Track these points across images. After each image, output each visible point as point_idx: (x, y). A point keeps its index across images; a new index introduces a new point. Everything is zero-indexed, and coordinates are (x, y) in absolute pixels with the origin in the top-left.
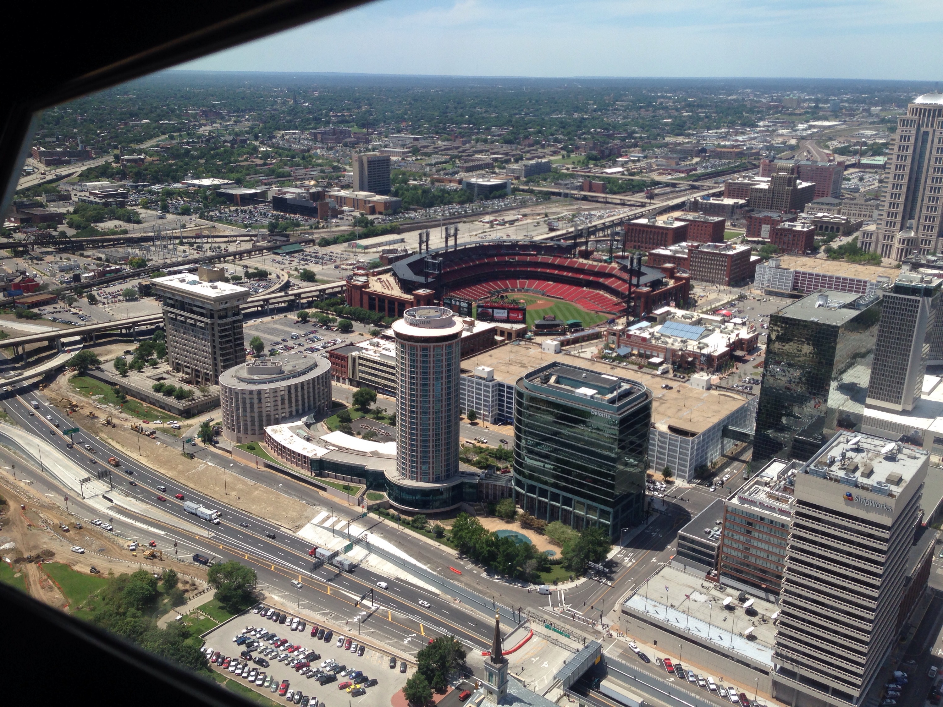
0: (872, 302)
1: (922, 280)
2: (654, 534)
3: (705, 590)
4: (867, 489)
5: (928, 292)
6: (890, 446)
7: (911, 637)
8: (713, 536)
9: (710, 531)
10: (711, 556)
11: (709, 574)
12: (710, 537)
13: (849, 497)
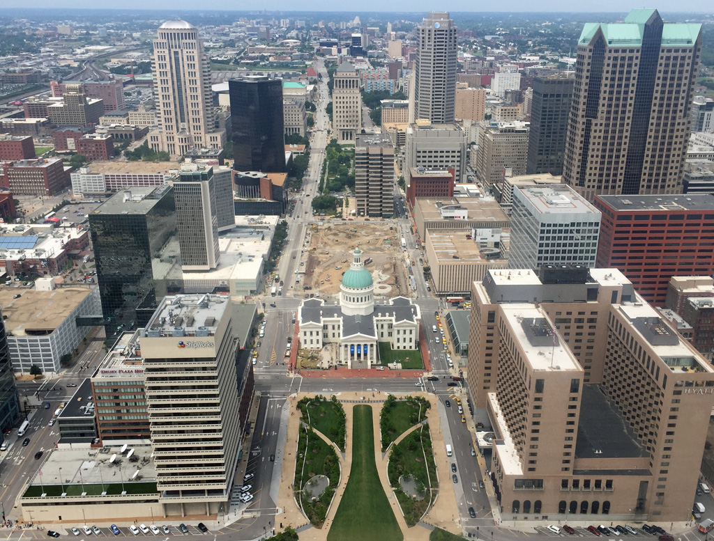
0: (166, 191)
1: (198, 169)
2: (36, 428)
3: (92, 457)
4: (193, 335)
5: (204, 177)
6: (202, 298)
7: (252, 431)
8: (88, 411)
9: (85, 408)
10: (92, 428)
11: (93, 443)
12: (85, 413)
13: (182, 345)
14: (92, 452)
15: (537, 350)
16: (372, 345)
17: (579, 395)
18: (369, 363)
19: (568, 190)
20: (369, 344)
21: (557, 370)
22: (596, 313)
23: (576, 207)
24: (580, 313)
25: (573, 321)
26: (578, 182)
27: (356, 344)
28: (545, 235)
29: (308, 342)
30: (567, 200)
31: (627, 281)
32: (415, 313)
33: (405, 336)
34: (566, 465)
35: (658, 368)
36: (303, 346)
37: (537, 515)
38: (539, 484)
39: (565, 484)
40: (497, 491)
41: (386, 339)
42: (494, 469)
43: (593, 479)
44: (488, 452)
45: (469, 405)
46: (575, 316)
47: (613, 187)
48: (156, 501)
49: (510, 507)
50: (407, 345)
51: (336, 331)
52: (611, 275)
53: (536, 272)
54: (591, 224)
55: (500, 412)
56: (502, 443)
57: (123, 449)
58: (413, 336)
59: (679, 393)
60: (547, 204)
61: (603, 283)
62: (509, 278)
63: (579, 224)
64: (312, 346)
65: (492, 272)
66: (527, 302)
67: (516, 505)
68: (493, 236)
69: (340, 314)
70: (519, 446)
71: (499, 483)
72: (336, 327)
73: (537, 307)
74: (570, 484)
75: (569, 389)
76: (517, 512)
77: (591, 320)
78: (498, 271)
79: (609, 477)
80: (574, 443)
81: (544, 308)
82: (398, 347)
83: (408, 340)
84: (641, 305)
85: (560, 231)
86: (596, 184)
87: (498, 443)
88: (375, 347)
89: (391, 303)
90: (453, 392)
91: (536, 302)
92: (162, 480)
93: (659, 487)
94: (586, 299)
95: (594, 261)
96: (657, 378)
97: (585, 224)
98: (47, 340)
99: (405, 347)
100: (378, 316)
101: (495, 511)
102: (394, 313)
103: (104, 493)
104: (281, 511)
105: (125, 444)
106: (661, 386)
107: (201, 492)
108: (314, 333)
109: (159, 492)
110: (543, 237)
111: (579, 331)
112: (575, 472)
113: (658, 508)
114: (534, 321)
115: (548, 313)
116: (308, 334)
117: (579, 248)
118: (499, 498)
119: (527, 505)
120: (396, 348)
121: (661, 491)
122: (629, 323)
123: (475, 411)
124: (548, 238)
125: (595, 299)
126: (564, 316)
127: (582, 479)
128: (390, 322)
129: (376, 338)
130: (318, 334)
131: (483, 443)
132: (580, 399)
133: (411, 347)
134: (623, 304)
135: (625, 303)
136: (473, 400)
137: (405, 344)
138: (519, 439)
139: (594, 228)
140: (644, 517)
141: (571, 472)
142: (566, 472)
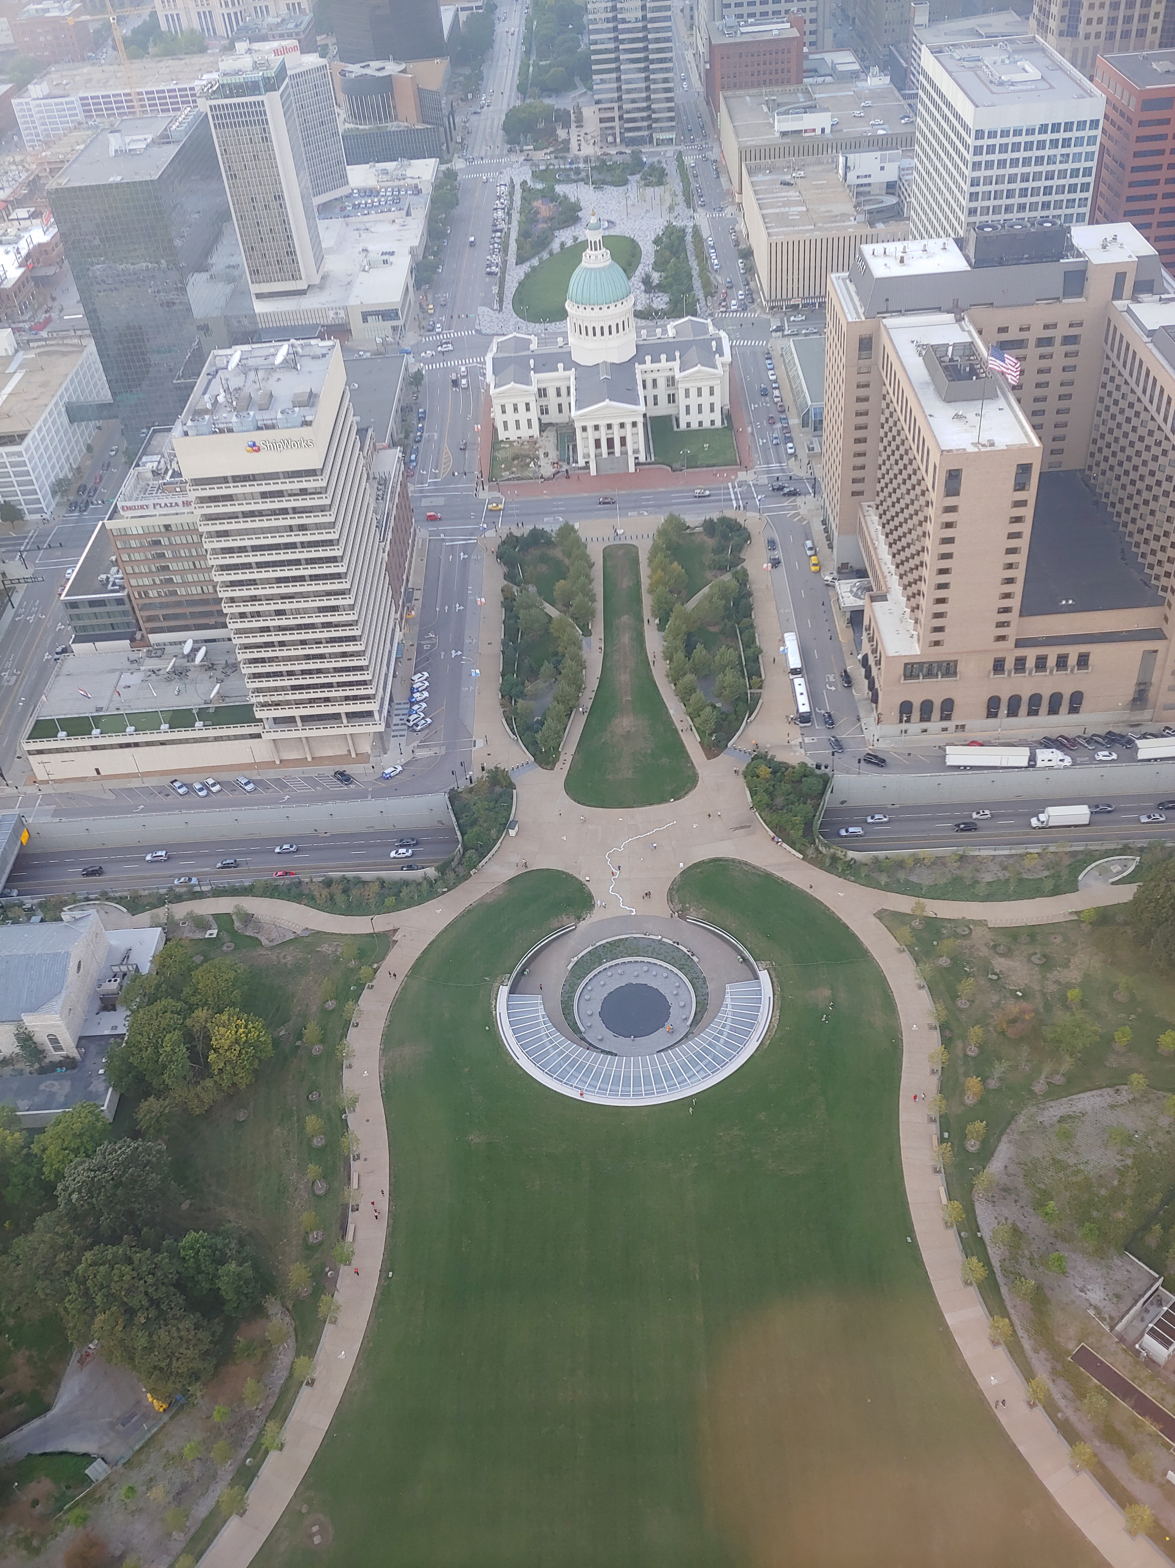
0: (191, 123)
2: (31, 619)
3: (135, 666)
4: (273, 427)
5: (269, 84)
6: (283, 351)
7: (418, 604)
8: (114, 584)
9: (108, 578)
10: (125, 613)
11: (132, 640)
12: (110, 587)
13: (254, 447)
15: (950, 410)
16: (634, 424)
17: (1030, 494)
18: (631, 461)
19: (1037, 50)
20: (628, 422)
21: (988, 449)
22: (1080, 324)
23: (1052, 87)
24: (1046, 327)
25: (1032, 344)
26: (1064, 26)
27: (603, 424)
28: (984, 158)
29: (512, 425)
30: (1033, 73)
31: (1148, 249)
32: (720, 351)
33: (700, 400)
34: (1002, 631)
36: (502, 435)
37: (945, 724)
38: (948, 669)
39: (999, 666)
40: (872, 687)
41: (664, 408)
42: (866, 648)
43: (1052, 654)
44: (856, 618)
45: (826, 530)
46: (1038, 332)
47: (1141, 33)
48: (259, 736)
49: (895, 714)
50: (706, 418)
51: (563, 400)
52: (1115, 239)
53: (960, 243)
54: (1081, 125)
56: (883, 598)
57: (187, 649)
58: (717, 399)
60: (993, 87)
61: (1097, 257)
62: (902, 261)
63: (1056, 128)
64: (519, 433)
65: (868, 249)
66: (939, 309)
67: (906, 709)
68: (882, 168)
69: (570, 363)
70: (913, 602)
71: (874, 672)
72: (564, 391)
73: (959, 320)
74: (1009, 664)
75: (1010, 484)
76: (908, 721)
77: (1068, 340)
78: (879, 247)
79: (1083, 649)
80: (1017, 589)
81: (973, 322)
82: (688, 425)
83: (706, 408)
84: (1173, 299)
85: (1016, 147)
86: (1103, 28)
87: (873, 599)
88: (640, 426)
89: (671, 332)
90: (795, 508)
91: (957, 310)
92: (261, 699)
94: (1061, 295)
95: (1086, 210)
98: (20, 454)
99: (700, 423)
100: (644, 362)
101: (868, 720)
102: (677, 354)
103: (165, 727)
104: (480, 743)
105: (188, 640)
107: (335, 718)
108: (522, 407)
109: (261, 720)
110: (980, 163)
111: (1044, 363)
112: (1020, 643)
114: (950, 348)
115: (980, 332)
116: (509, 409)
117: (1055, 182)
118: (875, 699)
119: (926, 708)
120: (683, 426)
122: (1145, 339)
123: (835, 542)
124: (989, 165)
125: (1080, 293)
126: (1013, 335)
127: (1031, 654)
128: (670, 374)
129: (642, 408)
130: (528, 409)
131: (849, 602)
132: (1032, 503)
133: (713, 422)
134: (1135, 300)
135: (1142, 296)
136: (831, 519)
137: (700, 417)
138: (914, 588)
139: (1087, 133)
140: (1147, 714)
141: (1011, 643)
142: (1001, 644)
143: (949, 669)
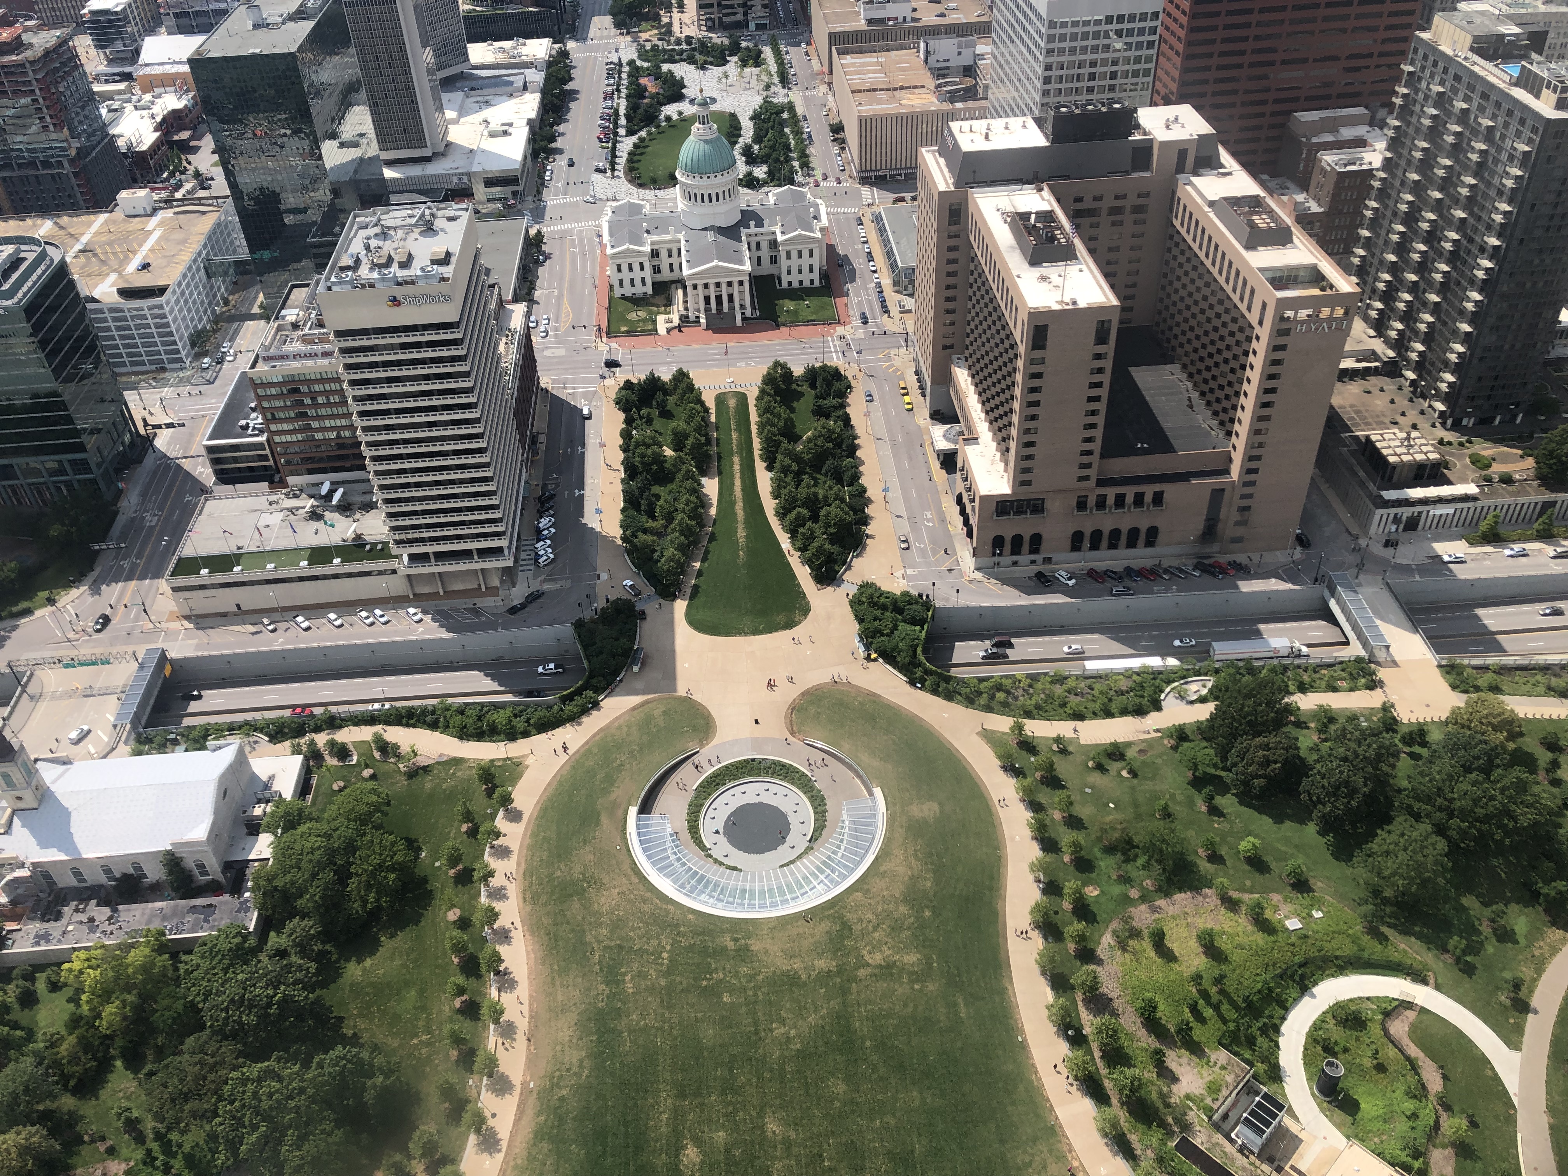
3: (274, 506)
4: (412, 283)
7: (543, 447)
8: (254, 429)
9: (247, 423)
10: (264, 458)
11: (271, 482)
12: (250, 432)
13: (395, 302)
14: (273, 498)
15: (1037, 272)
16: (741, 283)
17: (1109, 349)
18: (739, 318)
21: (1071, 307)
22: (1148, 195)
24: (1117, 197)
25: (1104, 212)
27: (712, 282)
28: (1057, 45)
29: (627, 283)
31: (1206, 129)
32: (819, 218)
33: (800, 262)
34: (1085, 472)
35: (1252, 292)
36: (619, 292)
37: (1033, 557)
39: (1082, 505)
40: (967, 524)
41: (767, 268)
42: (960, 487)
44: (949, 461)
45: (919, 380)
46: (1109, 202)
48: (394, 572)
49: (989, 548)
50: (806, 278)
51: (674, 260)
52: (1176, 119)
53: (1039, 122)
54: (1143, 17)
55: (972, 388)
56: (975, 442)
57: (324, 490)
58: (816, 261)
59: (1286, 332)
61: (1161, 135)
62: (987, 137)
63: (1121, 19)
64: (633, 290)
65: (955, 126)
66: (1022, 182)
67: (998, 543)
68: (959, 53)
69: (681, 227)
70: (1003, 445)
71: (969, 510)
72: (675, 253)
73: (1040, 190)
74: (1092, 501)
75: (1092, 338)
76: (1000, 555)
77: (1138, 209)
78: (966, 124)
79: (1158, 487)
80: (1098, 433)
81: (1054, 191)
82: (790, 283)
83: (806, 269)
84: (1230, 174)
85: (1086, 35)
87: (967, 442)
88: (746, 285)
89: (772, 199)
91: (1037, 182)
92: (397, 538)
93: (1243, 497)
94: (1129, 169)
95: (1148, 93)
96: (1249, 309)
97: (1132, 18)
98: (160, 307)
99: (801, 282)
100: (749, 227)
101: (964, 554)
102: (779, 220)
103: (304, 563)
104: (604, 576)
105: (326, 482)
106: (1254, 322)
107: (466, 554)
108: (636, 267)
109: (396, 557)
110: (1053, 50)
111: (1116, 230)
112: (1101, 483)
113: (1240, 531)
114: (1033, 216)
115: (1058, 201)
116: (626, 268)
118: (970, 535)
119: (1017, 540)
120: (785, 284)
121: (1245, 503)
122: (1206, 209)
123: (928, 391)
124: (1061, 51)
125: (1147, 167)
126: (1088, 204)
127: (1111, 493)
128: (773, 237)
129: (748, 267)
130: (642, 268)
131: (943, 445)
132: (1111, 354)
133: (812, 282)
134: (1196, 174)
135: (1202, 171)
136: (924, 370)
137: (800, 277)
138: (1005, 434)
139: (1148, 24)
140: (1216, 547)
141: (1092, 482)
142: (1084, 484)
143: (1036, 507)
